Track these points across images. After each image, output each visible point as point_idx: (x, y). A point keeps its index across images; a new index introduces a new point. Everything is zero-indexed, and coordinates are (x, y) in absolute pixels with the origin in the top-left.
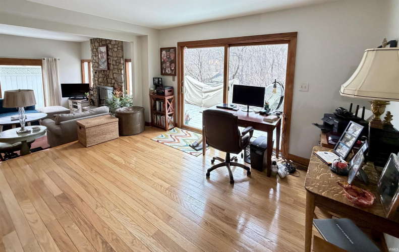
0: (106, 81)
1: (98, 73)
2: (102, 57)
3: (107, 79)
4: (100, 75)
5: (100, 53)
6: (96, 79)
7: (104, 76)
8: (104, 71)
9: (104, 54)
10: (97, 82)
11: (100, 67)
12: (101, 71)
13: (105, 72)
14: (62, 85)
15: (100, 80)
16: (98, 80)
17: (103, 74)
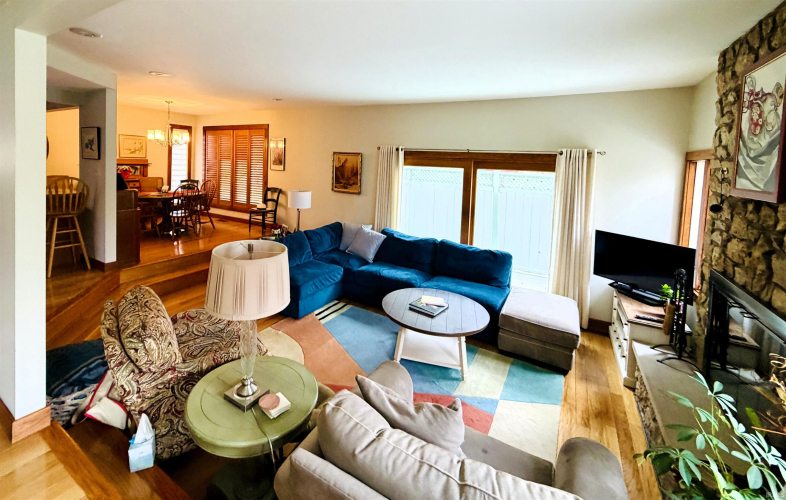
0: (761, 267)
1: (726, 214)
2: (758, 125)
3: (767, 256)
4: (738, 225)
5: (751, 106)
6: (717, 238)
7: (752, 235)
8: (758, 205)
9: (768, 106)
10: (717, 252)
11: (742, 183)
12: (746, 202)
13: (765, 211)
14: (599, 234)
15: (734, 247)
16: (724, 246)
17: (750, 223)
